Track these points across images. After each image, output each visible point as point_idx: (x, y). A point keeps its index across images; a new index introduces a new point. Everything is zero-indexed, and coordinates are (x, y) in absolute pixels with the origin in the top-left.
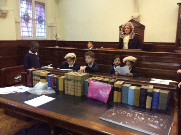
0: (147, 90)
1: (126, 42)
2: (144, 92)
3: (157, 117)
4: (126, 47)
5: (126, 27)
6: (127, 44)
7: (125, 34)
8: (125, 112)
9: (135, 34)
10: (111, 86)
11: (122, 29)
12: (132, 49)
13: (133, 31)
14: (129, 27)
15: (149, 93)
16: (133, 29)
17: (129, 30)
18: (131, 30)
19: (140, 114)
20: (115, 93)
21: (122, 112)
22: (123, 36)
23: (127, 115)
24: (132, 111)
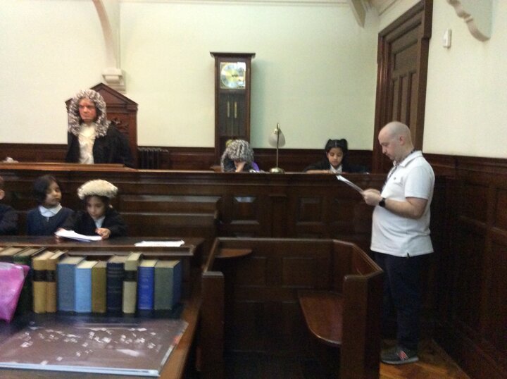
0: (122, 265)
1: (87, 145)
2: (116, 272)
3: (144, 329)
4: (88, 159)
5: (83, 102)
6: (90, 149)
7: (81, 122)
8: (61, 334)
9: (110, 122)
10: (24, 269)
11: (72, 109)
12: (107, 162)
13: (103, 116)
15: (127, 272)
16: (103, 111)
17: (92, 112)
18: (98, 113)
19: (104, 329)
20: (39, 287)
21: (52, 336)
22: (76, 129)
23: (66, 341)
24: (82, 326)
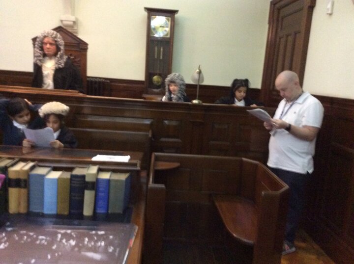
0: (84, 177)
1: (48, 74)
2: (78, 183)
3: (103, 232)
4: (49, 85)
5: (46, 40)
6: (51, 77)
8: (33, 236)
9: (67, 57)
11: (38, 45)
13: (62, 52)
14: (53, 42)
15: (88, 183)
16: (62, 48)
17: (53, 48)
18: (58, 49)
19: (69, 231)
20: (13, 192)
21: (25, 237)
22: (40, 60)
23: (38, 242)
24: (50, 227)
